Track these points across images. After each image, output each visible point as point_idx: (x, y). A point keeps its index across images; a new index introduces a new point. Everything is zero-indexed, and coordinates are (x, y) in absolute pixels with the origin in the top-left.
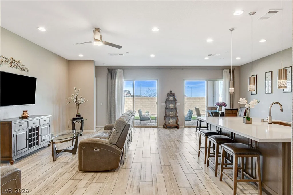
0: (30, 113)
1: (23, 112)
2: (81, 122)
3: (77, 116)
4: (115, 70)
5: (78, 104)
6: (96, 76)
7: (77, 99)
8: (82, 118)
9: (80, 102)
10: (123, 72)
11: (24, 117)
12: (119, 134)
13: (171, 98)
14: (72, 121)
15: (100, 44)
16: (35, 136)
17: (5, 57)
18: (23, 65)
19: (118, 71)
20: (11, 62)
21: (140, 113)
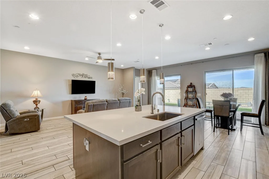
1: (85, 97)
4: (151, 71)
5: (123, 94)
7: (122, 91)
10: (157, 71)
11: (85, 99)
13: (190, 89)
17: (80, 73)
18: (89, 76)
19: (153, 71)
20: (82, 75)
21: (179, 101)
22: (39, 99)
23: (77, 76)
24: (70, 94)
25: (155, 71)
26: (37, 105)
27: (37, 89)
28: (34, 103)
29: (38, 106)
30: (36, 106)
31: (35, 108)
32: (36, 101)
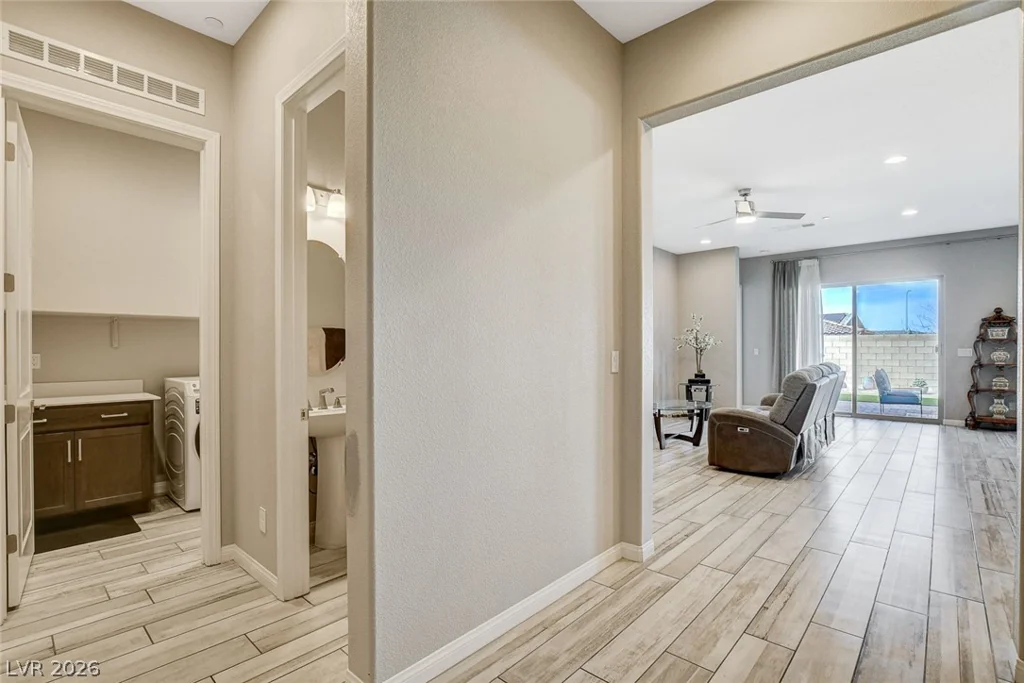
2: (707, 391)
3: (696, 376)
4: (794, 262)
5: (700, 351)
6: (742, 282)
7: (697, 339)
8: (708, 382)
9: (703, 345)
10: (820, 265)
12: (791, 405)
14: (687, 387)
15: (752, 219)
19: (804, 264)
21: (880, 380)
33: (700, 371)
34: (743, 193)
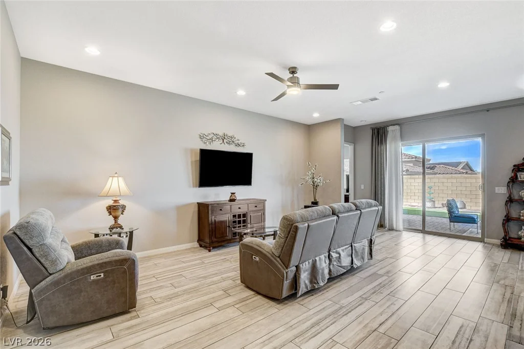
0: (238, 197)
1: (230, 195)
3: (312, 203)
4: (384, 127)
5: (315, 186)
7: (313, 178)
9: (316, 183)
10: (400, 129)
11: (232, 200)
12: (283, 242)
16: (241, 224)
17: (217, 133)
18: (238, 140)
19: (390, 129)
20: (223, 138)
21: (450, 206)
22: (122, 202)
23: (211, 139)
24: (193, 187)
25: (397, 127)
26: (116, 218)
27: (116, 174)
28: (110, 213)
29: (120, 221)
30: (115, 223)
31: (111, 228)
32: (115, 206)
33: (315, 199)
34: (291, 70)
